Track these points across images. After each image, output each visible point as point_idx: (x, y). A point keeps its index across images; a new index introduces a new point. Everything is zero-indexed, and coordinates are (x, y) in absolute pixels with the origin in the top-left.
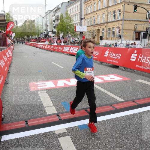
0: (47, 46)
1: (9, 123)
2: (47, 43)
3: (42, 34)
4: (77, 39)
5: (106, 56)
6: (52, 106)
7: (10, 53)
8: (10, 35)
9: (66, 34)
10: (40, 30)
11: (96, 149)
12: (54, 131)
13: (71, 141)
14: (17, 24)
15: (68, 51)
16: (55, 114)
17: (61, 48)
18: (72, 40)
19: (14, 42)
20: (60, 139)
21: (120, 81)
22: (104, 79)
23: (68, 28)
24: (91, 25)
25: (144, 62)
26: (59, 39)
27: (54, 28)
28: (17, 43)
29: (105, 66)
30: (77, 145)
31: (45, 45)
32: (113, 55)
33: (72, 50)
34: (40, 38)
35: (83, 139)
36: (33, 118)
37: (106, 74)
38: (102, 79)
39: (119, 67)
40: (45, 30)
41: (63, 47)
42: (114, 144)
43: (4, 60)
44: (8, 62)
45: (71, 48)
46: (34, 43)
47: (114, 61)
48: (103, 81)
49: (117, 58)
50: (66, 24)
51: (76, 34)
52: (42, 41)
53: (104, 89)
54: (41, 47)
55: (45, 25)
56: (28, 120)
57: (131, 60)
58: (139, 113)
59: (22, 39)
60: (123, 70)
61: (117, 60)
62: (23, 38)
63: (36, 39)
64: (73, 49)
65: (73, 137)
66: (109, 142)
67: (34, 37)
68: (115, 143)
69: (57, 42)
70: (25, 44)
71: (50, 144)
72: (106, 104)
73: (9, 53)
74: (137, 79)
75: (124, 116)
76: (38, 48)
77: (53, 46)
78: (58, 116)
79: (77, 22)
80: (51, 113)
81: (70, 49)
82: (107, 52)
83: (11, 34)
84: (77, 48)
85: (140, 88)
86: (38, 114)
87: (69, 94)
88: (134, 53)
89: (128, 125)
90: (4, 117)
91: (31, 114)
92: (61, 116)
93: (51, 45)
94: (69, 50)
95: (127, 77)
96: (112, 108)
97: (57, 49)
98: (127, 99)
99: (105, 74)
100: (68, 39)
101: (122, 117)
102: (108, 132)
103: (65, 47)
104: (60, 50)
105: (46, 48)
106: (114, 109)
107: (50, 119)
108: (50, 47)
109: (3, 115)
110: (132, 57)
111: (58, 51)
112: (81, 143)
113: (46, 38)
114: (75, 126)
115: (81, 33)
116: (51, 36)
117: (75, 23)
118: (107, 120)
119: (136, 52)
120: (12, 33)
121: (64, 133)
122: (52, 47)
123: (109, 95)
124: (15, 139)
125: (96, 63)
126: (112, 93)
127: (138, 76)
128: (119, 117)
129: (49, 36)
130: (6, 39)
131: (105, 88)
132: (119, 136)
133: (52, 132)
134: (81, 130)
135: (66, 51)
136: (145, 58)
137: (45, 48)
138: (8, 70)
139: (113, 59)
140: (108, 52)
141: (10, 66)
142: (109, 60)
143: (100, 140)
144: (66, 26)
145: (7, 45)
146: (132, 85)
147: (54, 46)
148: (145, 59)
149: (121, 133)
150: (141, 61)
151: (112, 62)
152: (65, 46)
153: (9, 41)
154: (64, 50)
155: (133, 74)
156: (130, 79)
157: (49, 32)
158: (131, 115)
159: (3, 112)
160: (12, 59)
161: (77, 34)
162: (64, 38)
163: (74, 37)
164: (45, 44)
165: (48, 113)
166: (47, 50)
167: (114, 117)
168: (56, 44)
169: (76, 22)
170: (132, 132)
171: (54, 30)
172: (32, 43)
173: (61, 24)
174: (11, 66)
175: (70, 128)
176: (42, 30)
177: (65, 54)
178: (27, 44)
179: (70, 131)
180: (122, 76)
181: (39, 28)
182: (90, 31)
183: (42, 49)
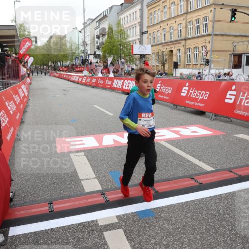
0: (85, 78)
1: (22, 206)
2: (86, 73)
3: (78, 58)
4: (135, 67)
5: (184, 95)
6: (94, 178)
7: (25, 90)
8: (26, 60)
9: (117, 58)
10: (74, 51)
12: (96, 220)
13: (125, 237)
14: (36, 43)
15: (120, 87)
16: (98, 192)
17: (108, 82)
18: (127, 68)
19: (32, 72)
20: (105, 234)
21: (208, 137)
22: (181, 133)
23: (121, 48)
24: (159, 43)
26: (105, 67)
27: (98, 48)
28: (36, 74)
29: (182, 112)
30: (135, 244)
31: (83, 77)
32: (196, 94)
33: (128, 85)
34: (73, 65)
35: (145, 234)
36: (62, 198)
37: (185, 125)
38: (177, 133)
39: (206, 113)
40: (83, 53)
41: (111, 79)
42: (197, 243)
43: (15, 102)
44: (22, 105)
45: (126, 81)
46: (64, 74)
47: (197, 104)
48: (178, 136)
49: (203, 98)
50: (118, 42)
51: (133, 59)
52: (78, 69)
53: (180, 151)
54: (77, 80)
55: (82, 44)
56: (53, 202)
57: (226, 101)
59: (45, 67)
60: (213, 117)
61: (202, 101)
62: (47, 65)
63: (67, 67)
64: (129, 83)
65: (129, 230)
66: (189, 240)
67: (65, 63)
68: (198, 242)
69: (101, 72)
70: (50, 75)
71: (90, 243)
72: (183, 175)
73: (23, 90)
74: (236, 134)
75: (214, 196)
76: (71, 81)
77: (95, 78)
78: (104, 194)
80: (92, 190)
81: (123, 83)
82: (185, 88)
83: (27, 58)
85: (241, 148)
86: (70, 191)
87: (122, 158)
88: (232, 90)
89: (221, 211)
90: (14, 196)
91: (58, 191)
92: (108, 195)
93: (91, 77)
94: (122, 86)
95: (219, 130)
96: (194, 182)
97: (102, 84)
98: (218, 168)
99: (181, 125)
100: (121, 66)
101: (212, 198)
102: (186, 223)
103: (115, 80)
104: (107, 85)
105: (84, 81)
106: (198, 184)
107: (89, 200)
108: (91, 80)
109: (12, 192)
110: (228, 96)
111: (104, 87)
112: (141, 241)
113: (84, 65)
114: (132, 213)
115: (142, 56)
118: (186, 202)
120: (28, 57)
121: (113, 224)
122: (94, 80)
123: (188, 161)
124: (32, 233)
125: (167, 107)
126: (194, 157)
127: (238, 128)
128: (206, 198)
130: (18, 67)
131: (183, 148)
132: (206, 229)
133: (93, 221)
134: (141, 219)
135: (118, 86)
138: (22, 119)
139: (195, 100)
140: (187, 88)
141: (25, 112)
142: (189, 102)
143: (173, 237)
144: (117, 45)
145: (20, 76)
146: (228, 143)
147: (98, 78)
149: (209, 225)
150: (242, 104)
151: (194, 105)
152: (115, 78)
153: (23, 70)
154: (114, 86)
155: (229, 125)
156: (224, 134)
157: (89, 55)
158: (225, 194)
159: (13, 188)
160: (28, 100)
161: (136, 59)
162: (113, 66)
163: (130, 63)
164: (83, 75)
165: (87, 190)
166: (86, 84)
167: (198, 198)
168: (100, 75)
169: (133, 39)
170: (229, 223)
171: (98, 52)
172: (62, 73)
173: (109, 43)
174: (27, 111)
175: (123, 215)
176: (77, 52)
177: (116, 92)
178: (54, 74)
179: (122, 220)
180: (211, 128)
181: (73, 48)
182: (157, 53)
183: (78, 83)
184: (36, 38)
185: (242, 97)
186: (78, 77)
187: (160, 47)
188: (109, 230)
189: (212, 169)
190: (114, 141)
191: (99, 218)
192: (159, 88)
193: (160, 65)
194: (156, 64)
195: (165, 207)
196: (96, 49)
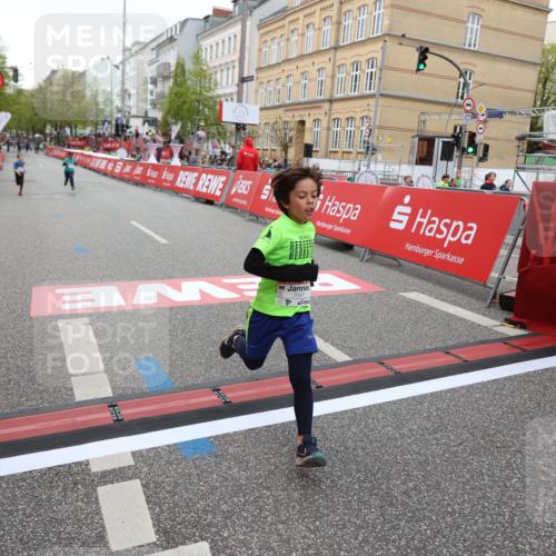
0: (121, 164)
2: (122, 154)
3: (110, 122)
4: (228, 150)
10: (102, 107)
11: (227, 526)
12: (88, 461)
13: (144, 497)
15: (192, 188)
16: (103, 400)
17: (167, 176)
18: (209, 149)
20: (101, 490)
21: (351, 295)
23: (201, 107)
24: (277, 104)
25: (432, 234)
27: (154, 105)
30: (162, 511)
31: (116, 162)
32: (336, 208)
33: (207, 183)
34: (98, 135)
35: (187, 490)
36: (22, 413)
39: (355, 248)
40: (119, 111)
41: (175, 170)
42: (290, 509)
45: (204, 176)
46: (77, 154)
47: (337, 229)
49: (349, 218)
50: (194, 93)
51: (225, 132)
52: (109, 145)
54: (102, 167)
57: (393, 225)
58: (394, 402)
59: (37, 135)
60: (366, 257)
61: (347, 223)
62: (42, 132)
63: (85, 139)
64: (210, 180)
65: (154, 482)
66: (276, 501)
67: (80, 131)
68: (294, 507)
70: (47, 154)
71: (64, 510)
74: (406, 291)
75: (341, 413)
76: (90, 169)
77: (141, 165)
78: (114, 406)
80: (92, 397)
81: (198, 179)
84: (224, 179)
86: (41, 398)
88: (404, 205)
89: (349, 443)
91: (15, 399)
92: (124, 409)
93: (134, 164)
94: (196, 185)
95: (374, 281)
97: (155, 179)
98: (360, 355)
100: (196, 145)
101: (335, 416)
103: (182, 172)
104: (166, 181)
105: (117, 171)
107: (79, 419)
108: (133, 170)
110: (396, 216)
111: (159, 185)
112: (176, 505)
113: (120, 136)
114: (168, 446)
115: (240, 127)
116: (140, 132)
117: (225, 95)
118: (283, 424)
119: (407, 199)
121: (121, 469)
122: (139, 170)
127: (411, 280)
128: (326, 415)
133: (79, 464)
134: (185, 458)
135: (187, 186)
136: (434, 222)
139: (334, 220)
140: (321, 197)
143: (244, 496)
144: (192, 101)
146: (385, 309)
147: (146, 167)
148: (435, 226)
150: (422, 232)
151: (331, 231)
152: (183, 168)
154: (179, 184)
155: (394, 274)
156: (382, 290)
157: (133, 117)
158: (365, 408)
162: (182, 142)
163: (219, 140)
164: (118, 158)
165: (80, 396)
166: (121, 178)
168: (153, 160)
169: (228, 91)
171: (152, 114)
173: (176, 94)
175: (149, 450)
176: (108, 109)
177: (182, 197)
178: (54, 152)
179: (144, 462)
180: (359, 277)
181: (99, 99)
182: (274, 123)
183: (105, 174)
184: (16, 71)
185: (421, 220)
186: (105, 162)
187: (281, 111)
188: (112, 482)
189: (347, 358)
190: (160, 296)
191: (94, 456)
192: (267, 193)
193: (279, 149)
195: (241, 433)
196: (149, 107)
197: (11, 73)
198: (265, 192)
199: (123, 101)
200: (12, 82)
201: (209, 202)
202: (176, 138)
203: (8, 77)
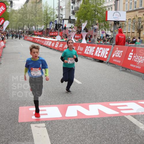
0: (58, 43)
2: (58, 38)
3: (53, 23)
4: (109, 33)
9: (92, 24)
10: (50, 16)
14: (12, 6)
15: (92, 54)
17: (80, 48)
18: (100, 34)
23: (96, 13)
26: (79, 32)
27: (73, 13)
31: (56, 42)
33: (100, 52)
34: (48, 29)
40: (57, 17)
41: (84, 46)
45: (98, 48)
46: (38, 39)
50: (93, 7)
51: (108, 25)
52: (52, 34)
54: (49, 45)
55: (57, 8)
62: (22, 29)
63: (42, 31)
64: (101, 50)
67: (39, 28)
70: (24, 39)
76: (44, 46)
79: (112, 4)
81: (95, 50)
83: (2, 22)
84: (108, 49)
94: (94, 53)
103: (87, 47)
104: (79, 51)
113: (57, 30)
115: (116, 23)
116: (67, 27)
117: (108, 6)
120: (3, 20)
125: (138, 77)
129: (64, 27)
135: (90, 53)
137: (56, 46)
144: (92, 10)
152: (88, 44)
154: (86, 52)
157: (63, 20)
161: (111, 24)
163: (105, 29)
164: (56, 40)
169: (109, 4)
171: (73, 17)
172: (35, 37)
173: (84, 8)
176: (52, 17)
177: (88, 59)
178: (28, 38)
181: (48, 12)
182: (133, 19)
183: (51, 48)
186: (51, 42)
187: (137, 12)
192: (131, 57)
193: (136, 32)
194: (131, 30)
196: (71, 14)
197: (9, 3)
198: (130, 56)
199: (59, 12)
200: (10, 7)
201: (101, 61)
202: (84, 29)
203: (8, 4)
